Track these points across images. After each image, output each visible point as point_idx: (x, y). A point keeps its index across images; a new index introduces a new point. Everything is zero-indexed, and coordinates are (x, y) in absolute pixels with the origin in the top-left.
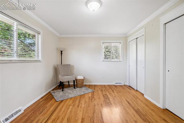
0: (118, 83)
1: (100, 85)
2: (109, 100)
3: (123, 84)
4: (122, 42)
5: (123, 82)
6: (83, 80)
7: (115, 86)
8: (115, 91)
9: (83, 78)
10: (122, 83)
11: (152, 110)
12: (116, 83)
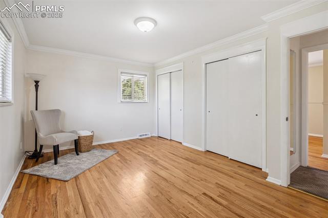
0: (143, 135)
1: (124, 141)
2: (149, 156)
3: (150, 136)
4: (148, 74)
5: (149, 133)
6: (91, 137)
7: (141, 140)
8: (146, 146)
9: (92, 134)
10: (148, 135)
11: (197, 154)
12: (141, 136)
